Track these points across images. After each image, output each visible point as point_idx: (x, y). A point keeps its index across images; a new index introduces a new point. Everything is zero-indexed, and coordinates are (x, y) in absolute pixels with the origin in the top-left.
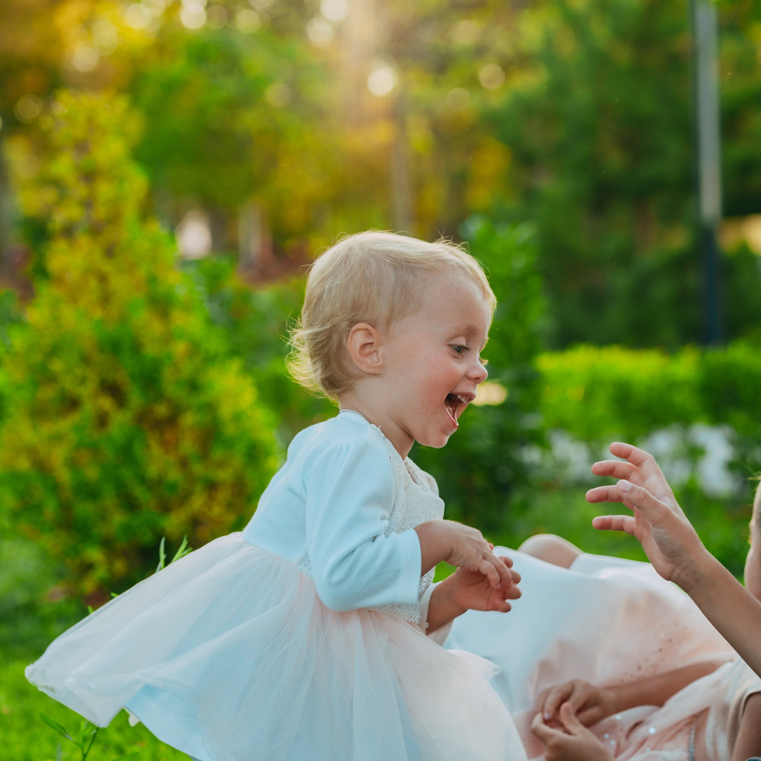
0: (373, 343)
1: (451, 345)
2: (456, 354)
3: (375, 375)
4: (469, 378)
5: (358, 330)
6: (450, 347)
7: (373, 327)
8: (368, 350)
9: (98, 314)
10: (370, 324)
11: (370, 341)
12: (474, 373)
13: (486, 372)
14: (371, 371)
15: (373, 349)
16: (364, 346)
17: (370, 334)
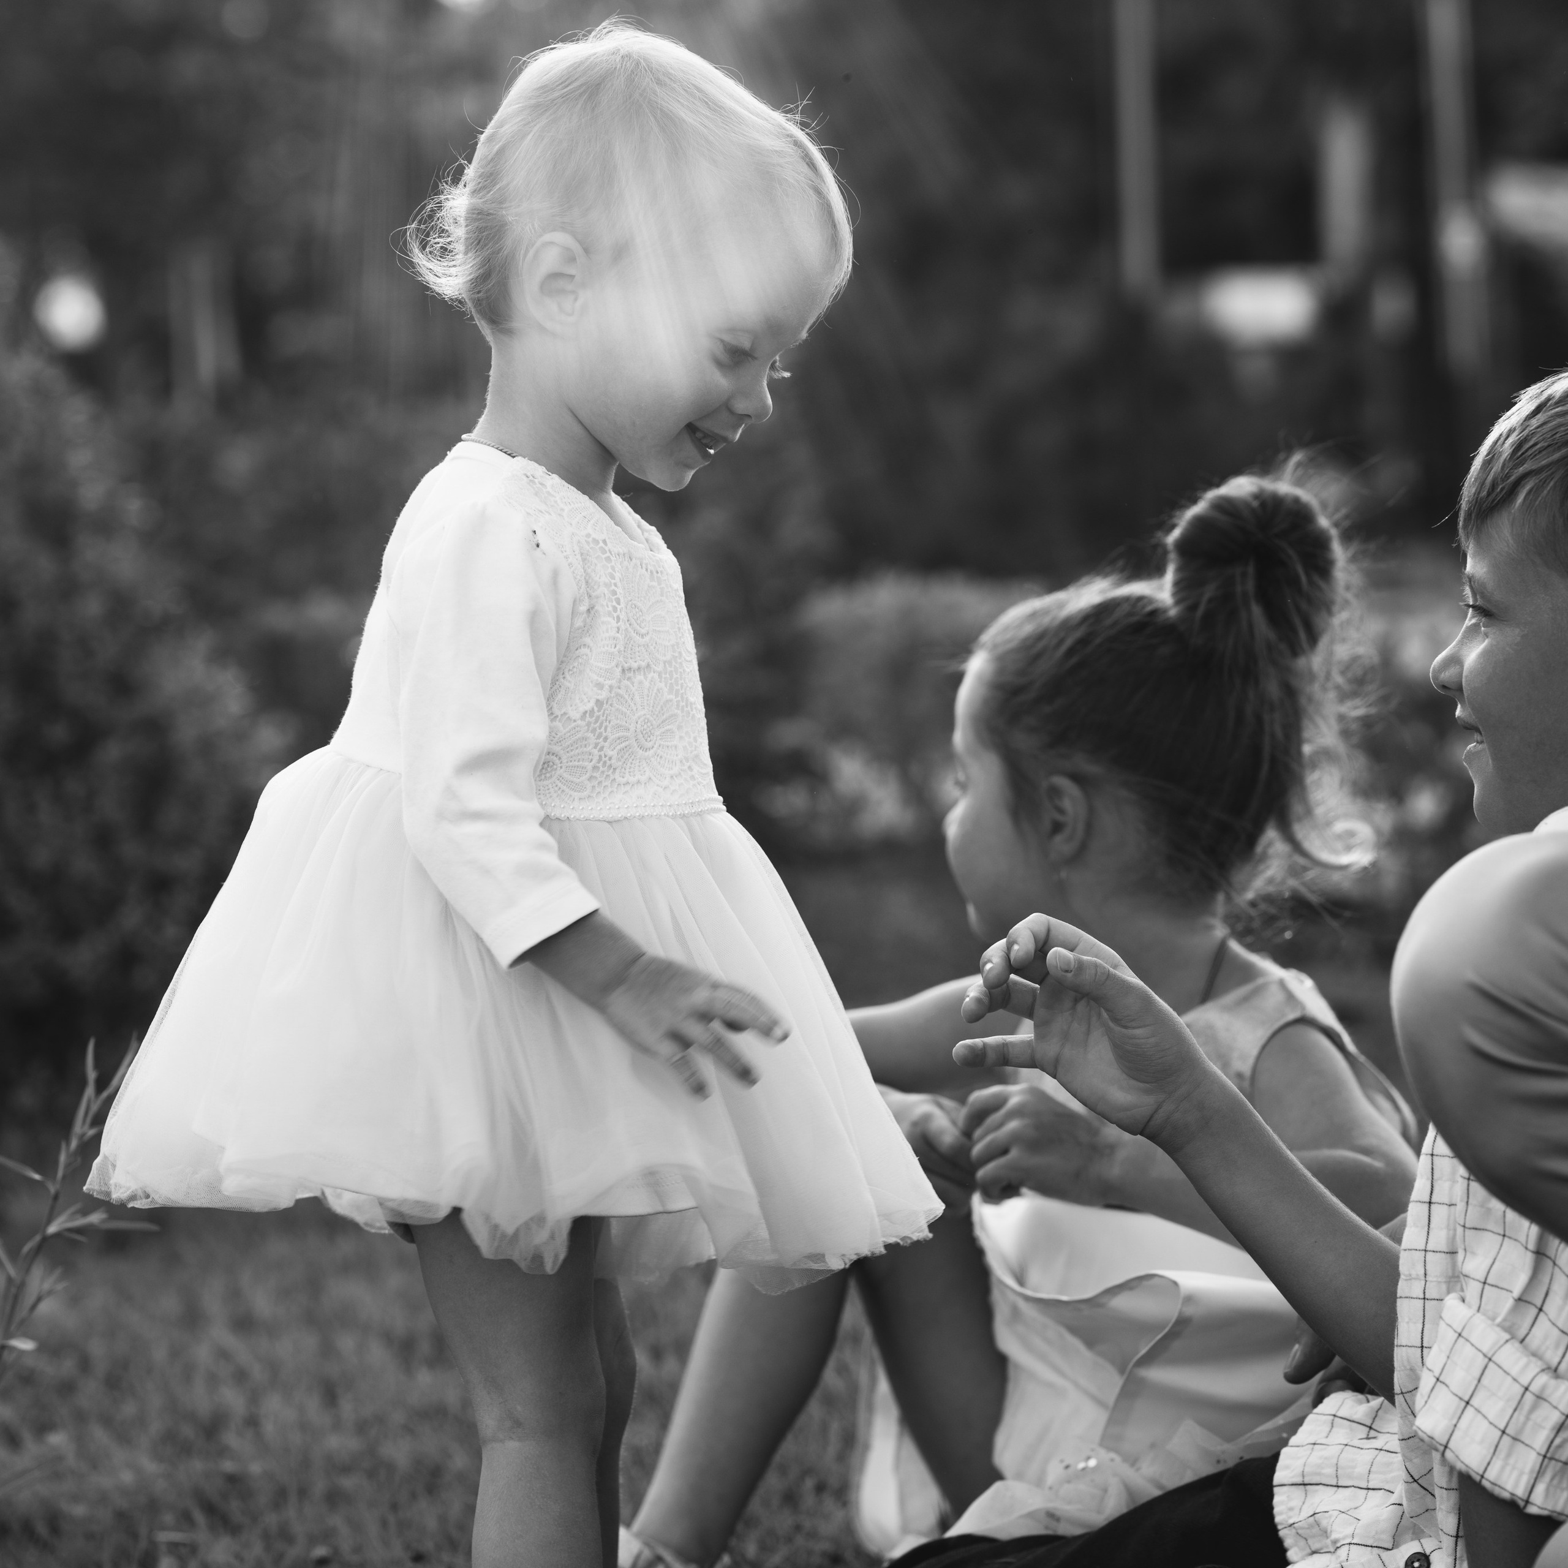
0: (570, 275)
4: (732, 412)
11: (567, 270)
12: (743, 405)
15: (570, 287)
17: (572, 260)
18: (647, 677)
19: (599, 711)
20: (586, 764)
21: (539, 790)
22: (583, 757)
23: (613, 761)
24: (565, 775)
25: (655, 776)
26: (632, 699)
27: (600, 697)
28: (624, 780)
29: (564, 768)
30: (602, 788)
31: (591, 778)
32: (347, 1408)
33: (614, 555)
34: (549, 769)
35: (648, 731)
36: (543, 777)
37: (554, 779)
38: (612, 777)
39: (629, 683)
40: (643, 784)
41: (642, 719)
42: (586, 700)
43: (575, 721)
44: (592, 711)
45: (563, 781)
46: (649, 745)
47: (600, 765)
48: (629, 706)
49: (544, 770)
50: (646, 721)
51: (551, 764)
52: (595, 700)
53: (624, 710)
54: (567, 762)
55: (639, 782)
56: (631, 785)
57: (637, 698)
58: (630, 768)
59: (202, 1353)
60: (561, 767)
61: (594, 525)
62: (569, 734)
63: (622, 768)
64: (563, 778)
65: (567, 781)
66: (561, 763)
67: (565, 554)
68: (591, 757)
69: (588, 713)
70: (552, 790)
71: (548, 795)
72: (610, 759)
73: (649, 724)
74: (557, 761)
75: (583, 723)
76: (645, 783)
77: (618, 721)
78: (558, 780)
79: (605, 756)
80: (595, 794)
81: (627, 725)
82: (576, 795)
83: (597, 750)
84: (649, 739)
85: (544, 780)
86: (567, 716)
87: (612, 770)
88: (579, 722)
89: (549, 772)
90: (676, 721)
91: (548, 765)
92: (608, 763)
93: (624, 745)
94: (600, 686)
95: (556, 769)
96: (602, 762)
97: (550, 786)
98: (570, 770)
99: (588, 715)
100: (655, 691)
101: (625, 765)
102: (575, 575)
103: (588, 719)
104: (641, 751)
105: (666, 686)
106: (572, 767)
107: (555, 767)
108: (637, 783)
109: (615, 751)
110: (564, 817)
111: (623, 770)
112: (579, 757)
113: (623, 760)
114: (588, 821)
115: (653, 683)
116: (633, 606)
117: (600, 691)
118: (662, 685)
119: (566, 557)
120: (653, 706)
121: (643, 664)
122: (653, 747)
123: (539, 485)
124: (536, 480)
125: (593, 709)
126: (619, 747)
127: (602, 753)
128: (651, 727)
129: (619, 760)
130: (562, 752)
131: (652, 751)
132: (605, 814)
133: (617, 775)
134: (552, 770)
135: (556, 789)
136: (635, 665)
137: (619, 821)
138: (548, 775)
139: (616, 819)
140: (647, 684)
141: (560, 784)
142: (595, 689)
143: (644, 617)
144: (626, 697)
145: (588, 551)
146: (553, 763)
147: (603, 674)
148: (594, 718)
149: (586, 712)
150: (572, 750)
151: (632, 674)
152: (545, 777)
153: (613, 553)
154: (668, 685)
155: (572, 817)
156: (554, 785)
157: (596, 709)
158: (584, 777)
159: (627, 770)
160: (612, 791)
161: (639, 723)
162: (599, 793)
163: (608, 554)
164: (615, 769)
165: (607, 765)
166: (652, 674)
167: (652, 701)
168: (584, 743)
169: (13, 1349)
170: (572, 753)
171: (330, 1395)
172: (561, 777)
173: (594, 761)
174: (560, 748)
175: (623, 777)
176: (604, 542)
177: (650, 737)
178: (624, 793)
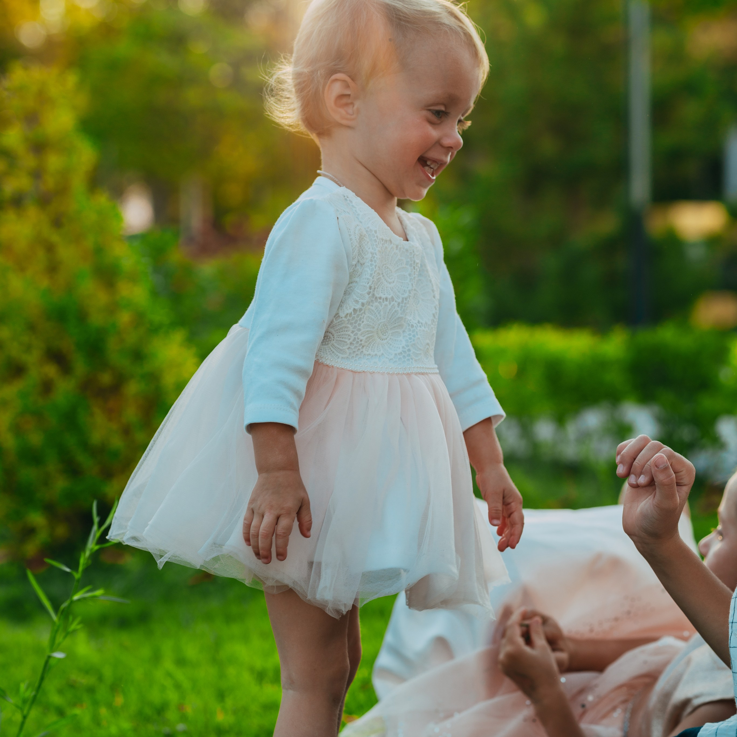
0: (349, 95)
1: (430, 110)
2: (434, 118)
3: (348, 127)
4: (442, 146)
5: (336, 80)
6: (429, 112)
7: (353, 79)
8: (345, 100)
9: (45, 283)
10: (350, 76)
11: (348, 92)
12: (447, 142)
13: (462, 141)
14: (344, 122)
15: (349, 101)
16: (342, 96)
17: (348, 86)
18: (391, 303)
19: (354, 314)
20: (347, 340)
21: (321, 350)
22: (345, 336)
23: (362, 342)
24: (336, 345)
25: (386, 353)
26: (379, 313)
27: (356, 308)
28: (368, 353)
29: (335, 340)
30: (355, 355)
31: (349, 348)
32: (229, 702)
33: (379, 239)
34: (327, 340)
35: (384, 330)
36: (324, 343)
37: (330, 345)
38: (361, 350)
39: (379, 304)
40: (378, 357)
41: (382, 324)
42: (348, 308)
43: (342, 318)
44: (351, 314)
45: (334, 347)
46: (385, 337)
47: (355, 342)
48: (377, 316)
49: (325, 340)
50: (384, 325)
51: (328, 337)
52: (353, 308)
53: (373, 317)
54: (337, 338)
55: (376, 355)
56: (371, 356)
57: (382, 313)
58: (372, 347)
59: (159, 674)
60: (333, 340)
61: (373, 222)
62: (338, 324)
63: (367, 346)
64: (334, 346)
65: (336, 347)
66: (334, 338)
67: (350, 233)
68: (349, 337)
69: (349, 315)
70: (327, 351)
71: (325, 353)
72: (361, 341)
73: (385, 327)
74: (332, 337)
75: (345, 319)
76: (380, 356)
77: (369, 323)
78: (331, 346)
79: (358, 339)
80: (351, 357)
81: (373, 325)
82: (341, 356)
83: (353, 334)
84: (384, 334)
85: (324, 345)
86: (338, 315)
87: (361, 347)
88: (344, 319)
89: (327, 342)
90: (402, 328)
91: (327, 338)
92: (360, 343)
93: (370, 335)
94: (357, 302)
95: (331, 340)
96: (356, 341)
97: (327, 349)
98: (338, 342)
99: (348, 316)
100: (393, 311)
101: (369, 345)
102: (352, 245)
103: (348, 317)
104: (379, 340)
105: (401, 310)
106: (339, 341)
107: (330, 339)
108: (375, 355)
109: (365, 337)
110: (331, 365)
111: (368, 347)
112: (343, 336)
113: (368, 343)
114: (342, 370)
115: (393, 307)
116: (386, 267)
117: (356, 305)
118: (399, 309)
119: (350, 235)
120: (390, 318)
121: (389, 297)
122: (386, 339)
123: (349, 202)
124: (348, 199)
125: (351, 313)
126: (367, 336)
127: (356, 337)
128: (386, 329)
129: (366, 342)
130: (334, 332)
131: (386, 341)
132: (353, 368)
133: (364, 350)
134: (328, 341)
135: (330, 350)
136: (384, 296)
137: (360, 372)
138: (327, 343)
139: (359, 371)
140: (389, 307)
141: (332, 348)
142: (354, 303)
143: (392, 274)
144: (375, 311)
145: (365, 235)
146: (330, 337)
147: (359, 296)
148: (351, 318)
149: (348, 314)
150: (339, 332)
151: (381, 301)
152: (325, 344)
153: (379, 238)
154: (403, 309)
155: (335, 366)
156: (329, 348)
157: (353, 313)
158: (345, 348)
159: (370, 348)
160: (360, 357)
161: (380, 325)
162: (353, 357)
163: (376, 238)
164: (363, 346)
165: (359, 343)
166: (394, 302)
167: (390, 316)
168: (346, 329)
169: (54, 658)
170: (339, 334)
171: (221, 696)
172: (333, 345)
173: (351, 340)
174: (333, 330)
175: (368, 351)
176: (376, 232)
177: (385, 333)
178: (367, 359)
